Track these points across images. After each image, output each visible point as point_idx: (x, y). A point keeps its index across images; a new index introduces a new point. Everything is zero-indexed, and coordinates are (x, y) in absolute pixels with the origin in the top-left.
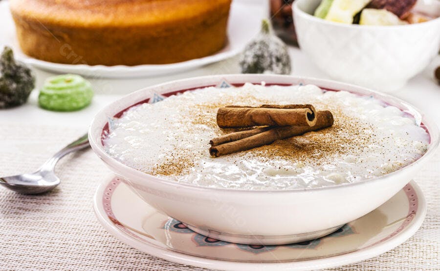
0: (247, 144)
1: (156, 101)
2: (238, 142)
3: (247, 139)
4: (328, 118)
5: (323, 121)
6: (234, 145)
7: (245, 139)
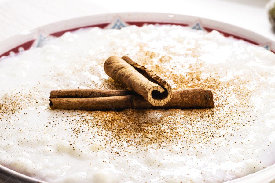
0: (90, 104)
1: (117, 27)
2: (80, 100)
3: (93, 99)
4: (206, 98)
5: (199, 100)
6: (74, 102)
7: (90, 99)
